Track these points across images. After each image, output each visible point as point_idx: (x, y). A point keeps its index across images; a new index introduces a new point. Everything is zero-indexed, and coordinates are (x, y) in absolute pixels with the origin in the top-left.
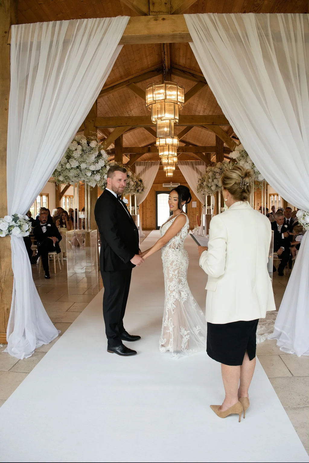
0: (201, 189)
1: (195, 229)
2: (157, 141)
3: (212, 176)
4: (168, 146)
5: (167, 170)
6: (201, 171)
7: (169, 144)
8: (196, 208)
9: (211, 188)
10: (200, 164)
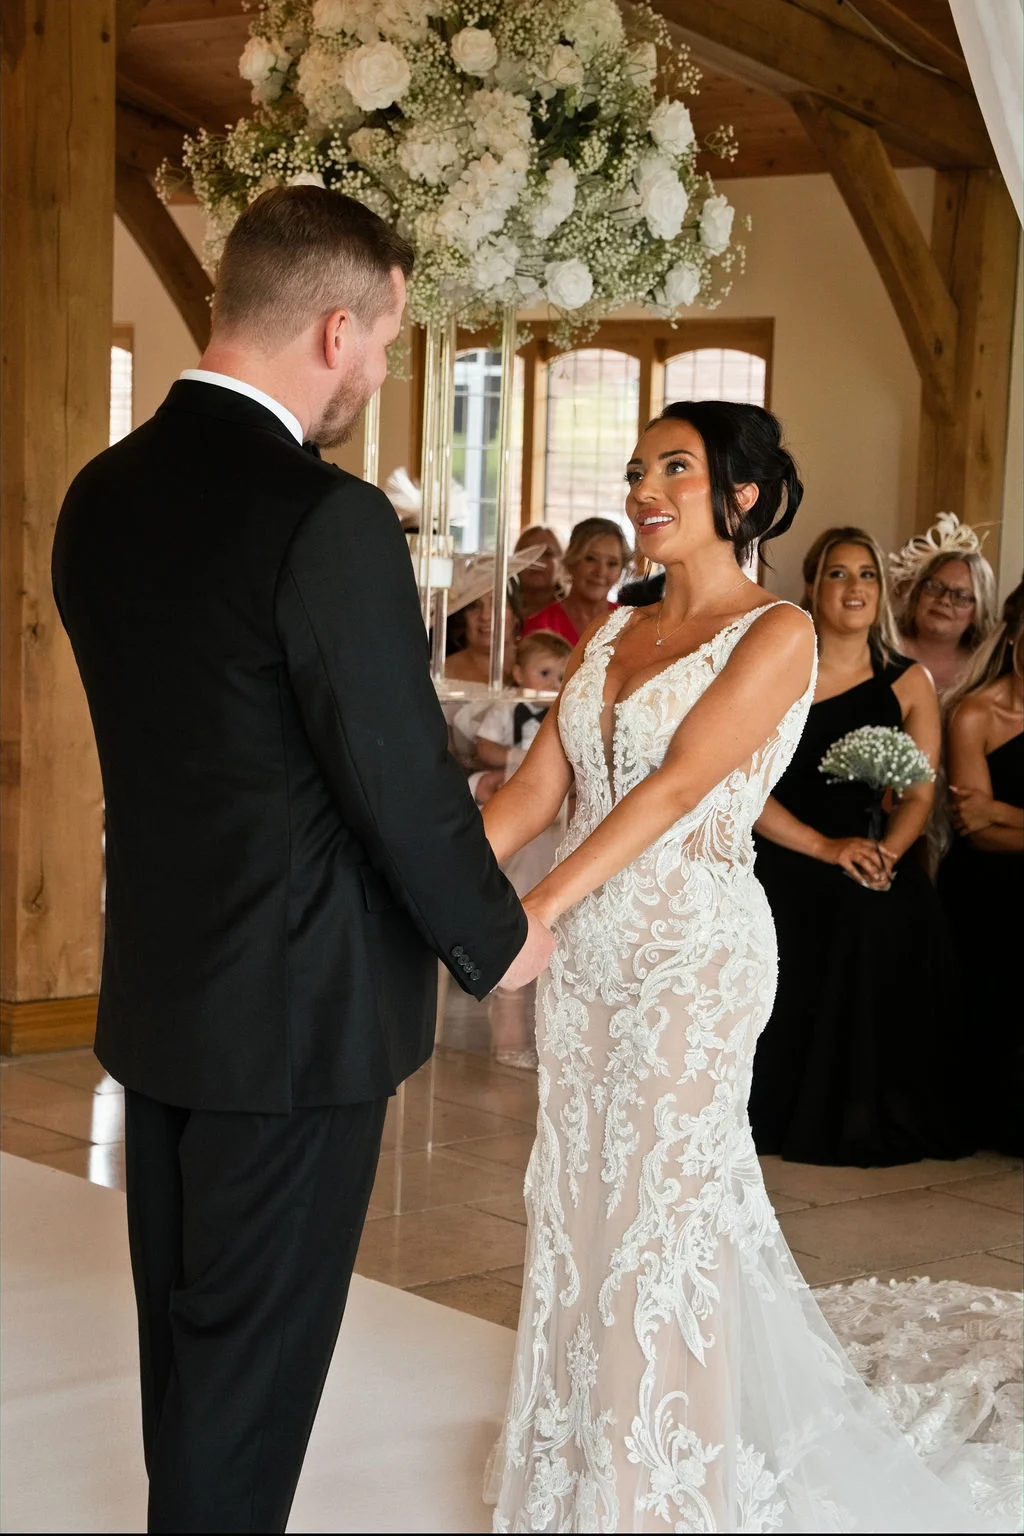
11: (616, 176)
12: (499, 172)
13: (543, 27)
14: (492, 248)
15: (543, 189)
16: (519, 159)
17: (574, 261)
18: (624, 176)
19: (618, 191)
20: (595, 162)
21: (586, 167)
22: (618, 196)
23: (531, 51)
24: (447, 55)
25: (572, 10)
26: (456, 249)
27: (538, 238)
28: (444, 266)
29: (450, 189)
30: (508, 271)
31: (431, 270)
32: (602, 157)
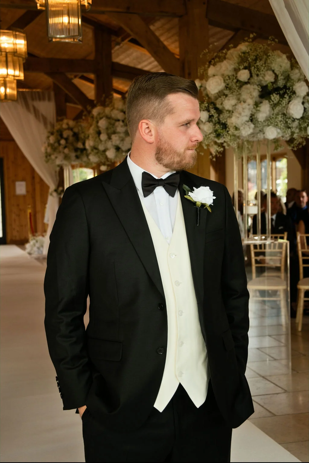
0: (56, 155)
1: (32, 242)
3: (107, 129)
4: (4, 54)
6: (44, 113)
7: (7, 51)
8: (24, 196)
9: (105, 154)
10: (41, 97)
11: (282, 103)
12: (245, 105)
13: (262, 67)
14: (246, 126)
15: (258, 109)
16: (251, 102)
17: (271, 127)
18: (285, 103)
19: (284, 107)
20: (275, 100)
21: (273, 101)
22: (283, 108)
23: (259, 74)
24: (236, 77)
25: (273, 61)
26: (235, 126)
27: (261, 122)
28: (232, 131)
29: (234, 111)
30: (251, 131)
31: (229, 132)
32: (278, 99)
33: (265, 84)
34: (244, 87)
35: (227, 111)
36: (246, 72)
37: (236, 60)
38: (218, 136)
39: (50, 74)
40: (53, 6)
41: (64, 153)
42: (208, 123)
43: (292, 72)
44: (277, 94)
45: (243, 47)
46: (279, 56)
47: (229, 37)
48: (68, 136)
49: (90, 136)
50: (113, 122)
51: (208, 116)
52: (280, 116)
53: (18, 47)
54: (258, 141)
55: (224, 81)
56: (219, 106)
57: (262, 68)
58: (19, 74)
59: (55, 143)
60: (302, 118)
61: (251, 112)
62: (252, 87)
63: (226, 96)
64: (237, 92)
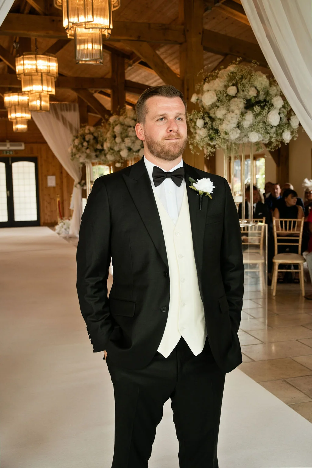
0: (79, 154)
1: (60, 224)
2: (19, 63)
3: (121, 133)
4: (40, 74)
5: (16, 118)
6: (70, 121)
7: (42, 72)
8: (54, 188)
9: (120, 154)
10: (68, 109)
11: (263, 113)
12: (233, 115)
14: (234, 131)
15: (244, 117)
16: (238, 112)
17: (254, 132)
18: (265, 113)
19: (265, 116)
20: (257, 111)
21: (255, 112)
22: (264, 118)
23: (244, 90)
24: (226, 92)
25: (255, 80)
26: (225, 132)
27: (246, 128)
28: (222, 135)
29: (224, 119)
30: (238, 135)
31: (220, 136)
32: (259, 110)
33: (249, 98)
34: (233, 100)
35: (219, 119)
36: (235, 88)
37: (226, 78)
38: (212, 139)
39: (76, 90)
40: (80, 36)
41: (86, 153)
42: (203, 129)
43: (271, 88)
44: (259, 106)
45: (231, 68)
46: (260, 76)
47: (220, 60)
48: (90, 139)
49: (108, 140)
50: (126, 128)
51: (203, 123)
52: (261, 123)
53: (51, 68)
54: (244, 143)
55: (217, 95)
56: (212, 115)
57: (247, 85)
58: (52, 90)
59: (79, 144)
60: (278, 125)
61: (238, 120)
62: (239, 100)
63: (218, 107)
64: (227, 104)
